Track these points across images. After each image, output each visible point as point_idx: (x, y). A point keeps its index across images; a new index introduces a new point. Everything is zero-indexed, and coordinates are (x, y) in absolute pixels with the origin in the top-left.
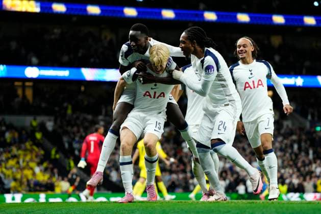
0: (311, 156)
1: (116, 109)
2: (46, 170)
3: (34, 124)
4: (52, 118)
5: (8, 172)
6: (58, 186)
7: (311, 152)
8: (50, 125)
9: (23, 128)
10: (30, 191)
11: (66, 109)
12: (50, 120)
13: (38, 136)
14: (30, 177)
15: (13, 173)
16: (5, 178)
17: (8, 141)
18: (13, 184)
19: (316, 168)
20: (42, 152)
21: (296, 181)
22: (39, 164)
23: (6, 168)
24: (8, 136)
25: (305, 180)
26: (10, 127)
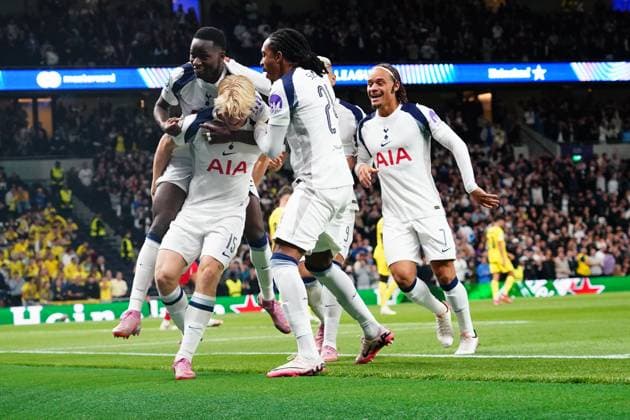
0: (565, 210)
1: (156, 195)
2: (83, 258)
3: (57, 174)
4: (90, 161)
5: (15, 266)
6: (105, 288)
7: (565, 202)
8: (86, 175)
9: (37, 184)
10: (56, 299)
11: (114, 143)
12: (85, 167)
13: (66, 196)
14: (54, 274)
15: (23, 266)
16: (10, 278)
17: (12, 207)
18: (25, 287)
19: (574, 232)
20: (75, 226)
21: (538, 258)
22: (69, 249)
23: (10, 259)
24: (11, 198)
25: (555, 254)
26: (15, 183)
